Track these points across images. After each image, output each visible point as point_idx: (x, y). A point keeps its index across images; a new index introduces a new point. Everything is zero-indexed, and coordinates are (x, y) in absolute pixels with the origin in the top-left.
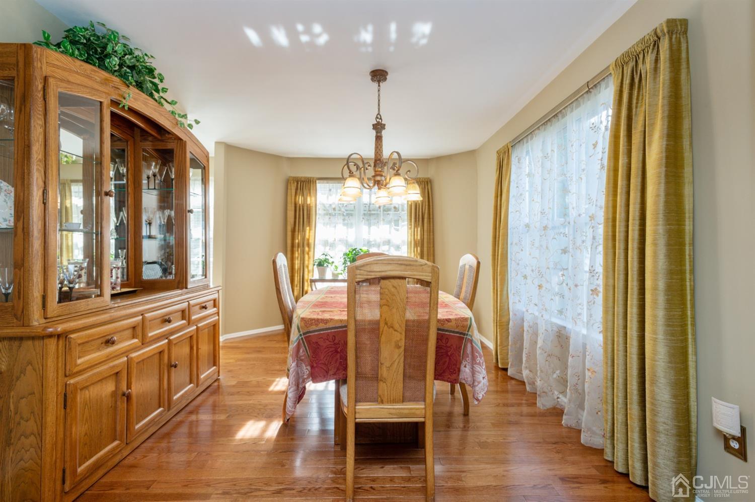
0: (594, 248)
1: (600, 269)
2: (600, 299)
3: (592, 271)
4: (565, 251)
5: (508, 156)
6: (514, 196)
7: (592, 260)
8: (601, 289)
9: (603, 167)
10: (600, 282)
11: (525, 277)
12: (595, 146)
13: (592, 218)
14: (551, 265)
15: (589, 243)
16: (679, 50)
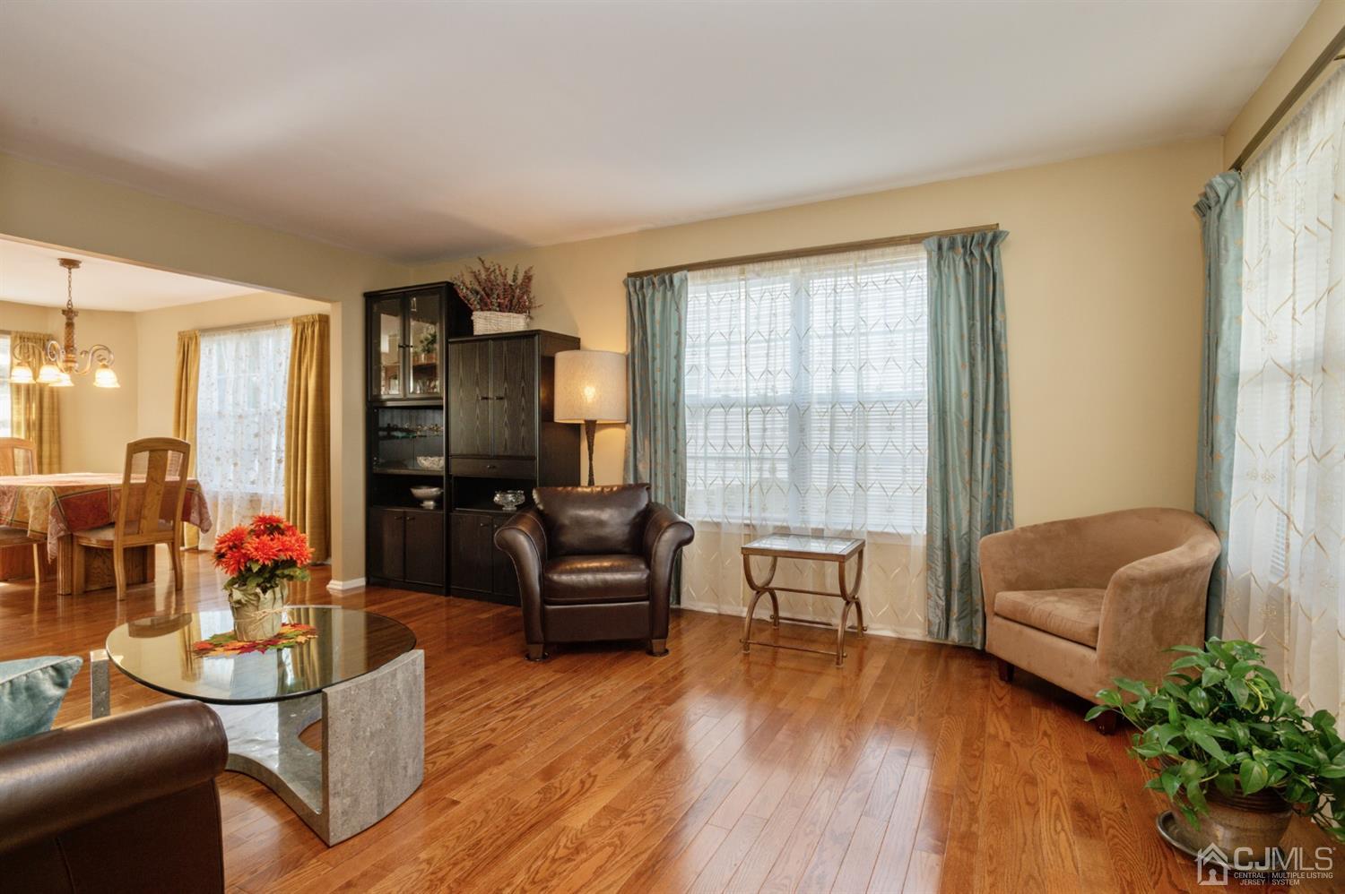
0: (279, 434)
1: (283, 448)
2: (283, 465)
3: (278, 448)
4: (257, 435)
5: (196, 343)
6: (203, 384)
7: (278, 440)
8: (284, 459)
9: (285, 382)
10: (283, 455)
11: (218, 459)
12: (280, 365)
13: (278, 413)
14: (245, 447)
15: (276, 430)
16: (324, 330)
